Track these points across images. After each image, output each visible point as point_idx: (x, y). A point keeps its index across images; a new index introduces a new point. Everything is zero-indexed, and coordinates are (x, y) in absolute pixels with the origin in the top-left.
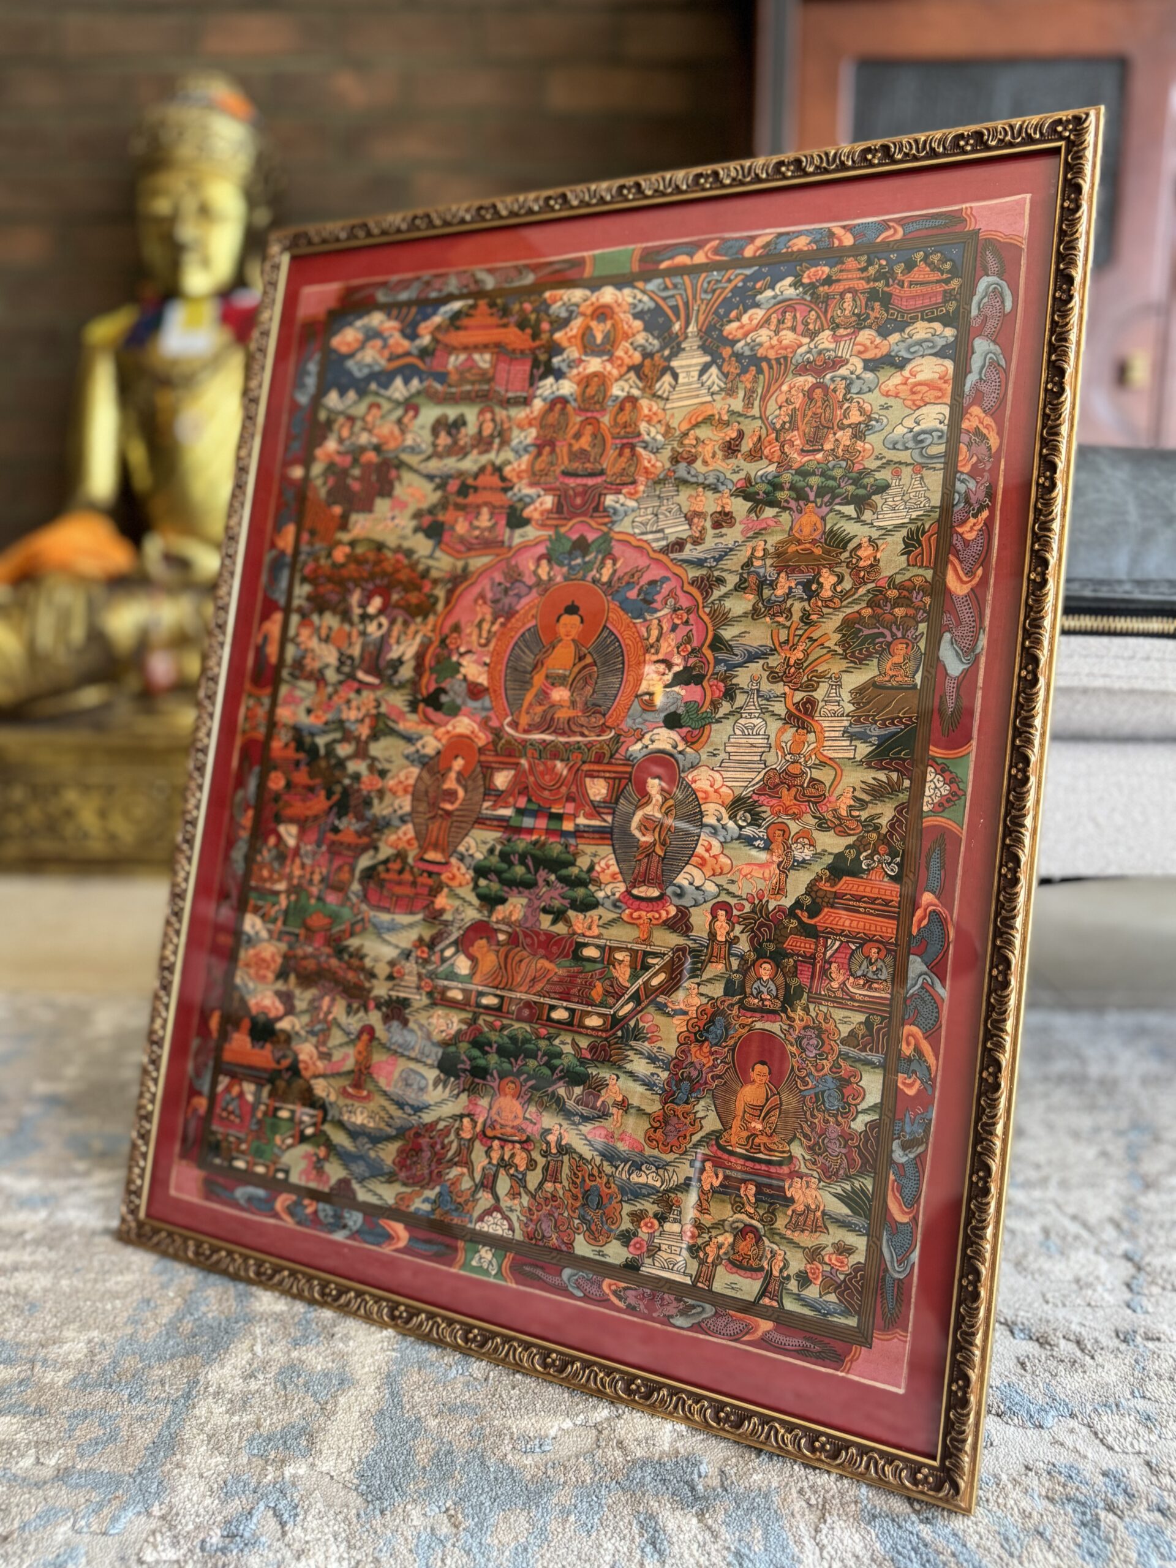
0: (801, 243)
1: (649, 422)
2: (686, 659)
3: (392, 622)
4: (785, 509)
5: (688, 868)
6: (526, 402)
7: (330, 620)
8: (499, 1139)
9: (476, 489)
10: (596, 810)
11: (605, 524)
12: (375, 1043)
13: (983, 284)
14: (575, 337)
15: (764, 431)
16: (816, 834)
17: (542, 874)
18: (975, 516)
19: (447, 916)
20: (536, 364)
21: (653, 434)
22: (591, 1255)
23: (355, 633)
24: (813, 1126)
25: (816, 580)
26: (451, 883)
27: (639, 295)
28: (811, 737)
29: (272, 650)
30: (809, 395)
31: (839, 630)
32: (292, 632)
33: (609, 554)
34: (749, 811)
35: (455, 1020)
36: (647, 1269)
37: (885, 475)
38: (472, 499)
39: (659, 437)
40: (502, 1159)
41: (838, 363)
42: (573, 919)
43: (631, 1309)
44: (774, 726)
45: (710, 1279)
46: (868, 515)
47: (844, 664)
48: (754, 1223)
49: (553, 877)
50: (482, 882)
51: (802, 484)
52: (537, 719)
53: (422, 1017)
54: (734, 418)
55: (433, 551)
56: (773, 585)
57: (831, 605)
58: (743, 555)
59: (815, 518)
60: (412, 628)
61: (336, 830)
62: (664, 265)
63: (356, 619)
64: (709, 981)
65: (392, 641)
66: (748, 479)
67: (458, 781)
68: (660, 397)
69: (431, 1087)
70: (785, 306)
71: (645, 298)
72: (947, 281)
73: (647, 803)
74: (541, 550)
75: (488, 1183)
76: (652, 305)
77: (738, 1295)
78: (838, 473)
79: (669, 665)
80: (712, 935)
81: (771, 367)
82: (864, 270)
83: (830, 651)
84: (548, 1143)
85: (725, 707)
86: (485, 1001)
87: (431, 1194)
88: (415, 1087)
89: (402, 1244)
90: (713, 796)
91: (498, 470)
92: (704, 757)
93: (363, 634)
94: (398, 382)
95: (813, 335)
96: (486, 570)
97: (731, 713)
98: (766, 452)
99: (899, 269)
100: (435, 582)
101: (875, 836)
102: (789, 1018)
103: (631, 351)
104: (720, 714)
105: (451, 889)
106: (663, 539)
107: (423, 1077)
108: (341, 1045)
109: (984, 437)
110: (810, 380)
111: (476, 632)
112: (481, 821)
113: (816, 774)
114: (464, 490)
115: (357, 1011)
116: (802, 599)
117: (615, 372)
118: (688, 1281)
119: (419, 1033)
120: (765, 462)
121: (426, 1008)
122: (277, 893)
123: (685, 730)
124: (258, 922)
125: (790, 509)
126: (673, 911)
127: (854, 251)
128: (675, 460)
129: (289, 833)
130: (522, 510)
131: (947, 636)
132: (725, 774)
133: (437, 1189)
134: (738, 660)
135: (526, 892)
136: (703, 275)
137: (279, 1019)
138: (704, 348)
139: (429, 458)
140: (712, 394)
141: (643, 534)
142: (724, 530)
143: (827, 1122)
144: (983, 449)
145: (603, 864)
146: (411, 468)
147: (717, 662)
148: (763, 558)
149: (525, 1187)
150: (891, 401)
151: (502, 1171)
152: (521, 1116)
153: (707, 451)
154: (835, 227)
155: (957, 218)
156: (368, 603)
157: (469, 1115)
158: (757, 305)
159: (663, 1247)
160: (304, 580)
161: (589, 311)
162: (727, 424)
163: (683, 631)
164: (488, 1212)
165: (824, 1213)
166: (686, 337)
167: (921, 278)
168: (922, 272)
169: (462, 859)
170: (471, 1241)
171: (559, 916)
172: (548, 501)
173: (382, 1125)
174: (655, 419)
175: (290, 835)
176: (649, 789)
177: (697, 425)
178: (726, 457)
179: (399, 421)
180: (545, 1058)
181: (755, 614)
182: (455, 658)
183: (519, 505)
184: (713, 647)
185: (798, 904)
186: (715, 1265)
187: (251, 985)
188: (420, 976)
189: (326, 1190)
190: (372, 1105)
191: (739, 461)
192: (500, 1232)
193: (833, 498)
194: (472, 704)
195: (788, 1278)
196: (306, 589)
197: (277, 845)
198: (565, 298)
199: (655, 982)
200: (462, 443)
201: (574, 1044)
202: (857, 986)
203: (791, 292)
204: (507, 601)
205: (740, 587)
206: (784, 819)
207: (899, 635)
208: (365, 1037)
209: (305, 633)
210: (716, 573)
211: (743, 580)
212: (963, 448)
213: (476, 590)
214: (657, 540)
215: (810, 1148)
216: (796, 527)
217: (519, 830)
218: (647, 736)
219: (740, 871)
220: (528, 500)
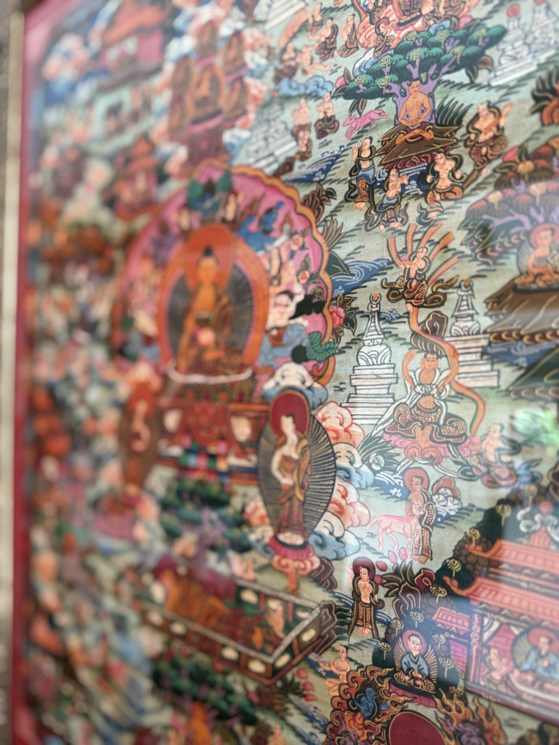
1: (253, 49)
4: (387, 96)
6: (160, 69)
9: (135, 158)
10: (242, 452)
11: (226, 161)
15: (357, 18)
16: (461, 485)
17: (206, 512)
19: (144, 546)
20: (163, 32)
21: (256, 59)
25: (431, 169)
31: (464, 226)
33: (232, 191)
34: (381, 453)
37: (498, 20)
38: (132, 168)
39: (262, 61)
42: (232, 560)
44: (400, 352)
46: (483, 76)
47: (474, 268)
49: (214, 516)
50: (166, 517)
51: (404, 62)
52: (192, 362)
53: (136, 634)
56: (384, 186)
57: (451, 196)
58: (350, 161)
59: (422, 98)
64: (357, 645)
66: (346, 75)
68: (259, 21)
69: (147, 696)
73: (284, 442)
78: (441, 37)
80: (356, 594)
83: (456, 253)
86: (175, 628)
91: (146, 137)
92: (331, 392)
96: (146, 228)
97: (354, 341)
98: (362, 40)
100: (114, 247)
102: (444, 705)
104: (342, 344)
105: (144, 521)
106: (274, 162)
112: (160, 460)
113: (453, 408)
114: (127, 162)
116: (416, 197)
117: (222, 13)
120: (362, 50)
121: (137, 626)
123: (311, 364)
124: (42, 535)
125: (392, 95)
126: (317, 564)
128: (277, 79)
130: (165, 166)
132: (354, 411)
134: (355, 280)
135: (194, 529)
141: (258, 161)
142: (328, 138)
145: (252, 505)
146: (94, 155)
147: (335, 285)
148: (370, 158)
153: (304, 60)
162: (321, 24)
169: (151, 494)
171: (221, 554)
172: (183, 152)
174: (257, 45)
176: (284, 428)
177: (294, 36)
178: (323, 59)
180: (222, 693)
181: (368, 224)
183: (162, 163)
184: (330, 270)
185: (445, 569)
191: (337, 59)
193: (440, 67)
194: (148, 352)
199: (307, 637)
201: (244, 686)
202: (523, 682)
205: (349, 198)
206: (421, 463)
207: (541, 219)
210: (326, 187)
211: (352, 188)
214: (269, 165)
216: (402, 115)
217: (187, 469)
220: (168, 156)
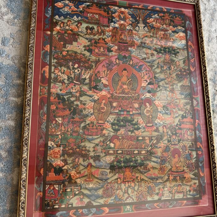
0: (158, 9)
1: (135, 35)
2: (150, 80)
3: (82, 70)
4: (163, 54)
5: (157, 119)
6: (108, 27)
7: (63, 68)
8: (127, 181)
9: (99, 43)
10: (137, 109)
11: (129, 53)
12: (92, 167)
13: (187, 22)
14: (117, 16)
16: (178, 111)
17: (127, 123)
18: (193, 59)
19: (106, 135)
20: (109, 19)
21: (136, 37)
22: (151, 200)
23: (71, 72)
24: (186, 163)
25: (170, 67)
26: (106, 128)
27: (129, 11)
28: (174, 94)
29: (47, 75)
30: (164, 35)
31: (176, 76)
32: (53, 71)
33: (131, 59)
34: (166, 108)
35: (112, 157)
36: (163, 198)
37: (178, 50)
38: (98, 45)
39: (138, 38)
40: (129, 186)
41: (167, 31)
42: (135, 132)
43: (161, 208)
44: (168, 92)
45: (174, 196)
46: (177, 57)
47: (177, 82)
48: (180, 183)
49: (130, 124)
50: (114, 127)
51: (165, 50)
52: (121, 92)
53: (104, 159)
54: (151, 37)
55: (90, 55)
56: (163, 67)
59: (168, 56)
60: (87, 72)
61: (73, 118)
62: (133, 7)
63: (71, 69)
65: (82, 74)
66: (155, 48)
67: (104, 105)
68: (137, 31)
69: (109, 174)
70: (157, 19)
71: (131, 12)
72: (182, 21)
73: (147, 108)
74: (116, 57)
75: (126, 192)
76: (132, 13)
77: (180, 198)
78: (171, 49)
79: (147, 81)
81: (156, 29)
82: (169, 16)
83: (175, 79)
84: (138, 179)
85: (159, 89)
86: (119, 152)
87: (113, 198)
88: (105, 175)
89: (107, 212)
90: (159, 106)
91: (104, 39)
92: (156, 98)
93: (74, 72)
94: (75, 17)
95: (163, 25)
96: (104, 60)
97: (160, 90)
99: (174, 17)
100: (92, 62)
101: (187, 111)
102: (179, 145)
103: (129, 21)
104: (158, 90)
105: (106, 129)
106: (142, 57)
107: (106, 172)
108: (83, 169)
109: (192, 46)
110: (163, 33)
111: (104, 73)
112: (111, 113)
113: (176, 101)
114: (96, 43)
115: (86, 160)
116: (168, 70)
117: (127, 24)
118: (170, 198)
119: (104, 162)
120: (158, 45)
121: (104, 156)
122: (58, 135)
123: (152, 94)
124: (53, 143)
126: (155, 128)
127: (167, 12)
128: (142, 43)
129: (59, 120)
130: (111, 48)
131: (192, 78)
132: (161, 101)
133: (114, 197)
134: (159, 80)
135: (124, 128)
136: (141, 10)
137: (64, 166)
138: (144, 23)
139: (86, 35)
140: (147, 32)
141: (138, 56)
142: (153, 57)
143: (189, 162)
144: (192, 48)
145: (140, 120)
146: (81, 36)
147: (156, 81)
148: (161, 62)
149: (135, 190)
150: (177, 38)
151: (129, 188)
152: (131, 175)
153: (147, 42)
154: (163, 7)
155: (181, 11)
156: (74, 65)
157: (119, 178)
158: (152, 18)
159: (165, 193)
160: (54, 58)
161: (119, 12)
163: (148, 75)
164: (127, 198)
165: (191, 178)
166: (140, 21)
167: (178, 19)
168: (178, 18)
169: (108, 122)
170: (124, 205)
171: (132, 132)
172: (116, 47)
173: (97, 186)
174: (136, 35)
175: (60, 120)
176: (147, 105)
177: (145, 37)
179: (77, 25)
180: (134, 162)
181: (161, 72)
182: (99, 79)
183: (110, 47)
184: (154, 78)
185: (177, 124)
186: (175, 194)
187: (53, 159)
188: (102, 149)
189: (84, 205)
190: (94, 182)
191: (154, 45)
192: (131, 201)
193: (171, 53)
194: (105, 88)
195: (187, 191)
196: (55, 61)
197: (56, 123)
198: (114, 8)
199: (154, 142)
200: (94, 32)
201: (140, 157)
202: (189, 137)
203: (157, 17)
204: (110, 67)
205: (158, 67)
206: (172, 109)
208: (89, 166)
209: (56, 71)
210: (153, 64)
212: (189, 48)
213: (102, 64)
214: (141, 57)
215: (187, 167)
217: (121, 115)
218: (145, 95)
219: (166, 119)
220: (111, 47)
